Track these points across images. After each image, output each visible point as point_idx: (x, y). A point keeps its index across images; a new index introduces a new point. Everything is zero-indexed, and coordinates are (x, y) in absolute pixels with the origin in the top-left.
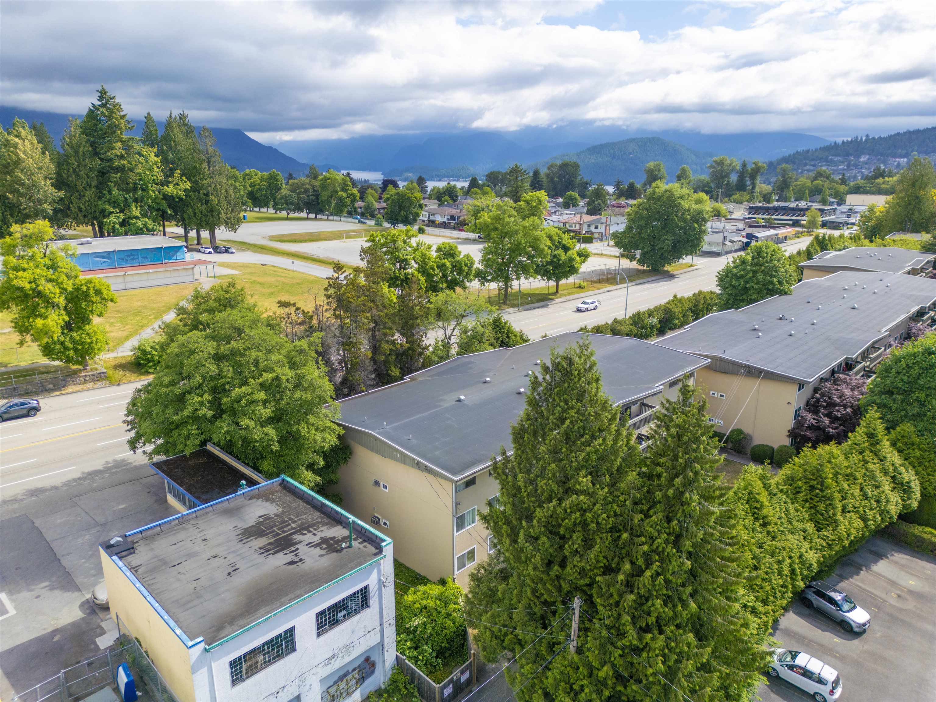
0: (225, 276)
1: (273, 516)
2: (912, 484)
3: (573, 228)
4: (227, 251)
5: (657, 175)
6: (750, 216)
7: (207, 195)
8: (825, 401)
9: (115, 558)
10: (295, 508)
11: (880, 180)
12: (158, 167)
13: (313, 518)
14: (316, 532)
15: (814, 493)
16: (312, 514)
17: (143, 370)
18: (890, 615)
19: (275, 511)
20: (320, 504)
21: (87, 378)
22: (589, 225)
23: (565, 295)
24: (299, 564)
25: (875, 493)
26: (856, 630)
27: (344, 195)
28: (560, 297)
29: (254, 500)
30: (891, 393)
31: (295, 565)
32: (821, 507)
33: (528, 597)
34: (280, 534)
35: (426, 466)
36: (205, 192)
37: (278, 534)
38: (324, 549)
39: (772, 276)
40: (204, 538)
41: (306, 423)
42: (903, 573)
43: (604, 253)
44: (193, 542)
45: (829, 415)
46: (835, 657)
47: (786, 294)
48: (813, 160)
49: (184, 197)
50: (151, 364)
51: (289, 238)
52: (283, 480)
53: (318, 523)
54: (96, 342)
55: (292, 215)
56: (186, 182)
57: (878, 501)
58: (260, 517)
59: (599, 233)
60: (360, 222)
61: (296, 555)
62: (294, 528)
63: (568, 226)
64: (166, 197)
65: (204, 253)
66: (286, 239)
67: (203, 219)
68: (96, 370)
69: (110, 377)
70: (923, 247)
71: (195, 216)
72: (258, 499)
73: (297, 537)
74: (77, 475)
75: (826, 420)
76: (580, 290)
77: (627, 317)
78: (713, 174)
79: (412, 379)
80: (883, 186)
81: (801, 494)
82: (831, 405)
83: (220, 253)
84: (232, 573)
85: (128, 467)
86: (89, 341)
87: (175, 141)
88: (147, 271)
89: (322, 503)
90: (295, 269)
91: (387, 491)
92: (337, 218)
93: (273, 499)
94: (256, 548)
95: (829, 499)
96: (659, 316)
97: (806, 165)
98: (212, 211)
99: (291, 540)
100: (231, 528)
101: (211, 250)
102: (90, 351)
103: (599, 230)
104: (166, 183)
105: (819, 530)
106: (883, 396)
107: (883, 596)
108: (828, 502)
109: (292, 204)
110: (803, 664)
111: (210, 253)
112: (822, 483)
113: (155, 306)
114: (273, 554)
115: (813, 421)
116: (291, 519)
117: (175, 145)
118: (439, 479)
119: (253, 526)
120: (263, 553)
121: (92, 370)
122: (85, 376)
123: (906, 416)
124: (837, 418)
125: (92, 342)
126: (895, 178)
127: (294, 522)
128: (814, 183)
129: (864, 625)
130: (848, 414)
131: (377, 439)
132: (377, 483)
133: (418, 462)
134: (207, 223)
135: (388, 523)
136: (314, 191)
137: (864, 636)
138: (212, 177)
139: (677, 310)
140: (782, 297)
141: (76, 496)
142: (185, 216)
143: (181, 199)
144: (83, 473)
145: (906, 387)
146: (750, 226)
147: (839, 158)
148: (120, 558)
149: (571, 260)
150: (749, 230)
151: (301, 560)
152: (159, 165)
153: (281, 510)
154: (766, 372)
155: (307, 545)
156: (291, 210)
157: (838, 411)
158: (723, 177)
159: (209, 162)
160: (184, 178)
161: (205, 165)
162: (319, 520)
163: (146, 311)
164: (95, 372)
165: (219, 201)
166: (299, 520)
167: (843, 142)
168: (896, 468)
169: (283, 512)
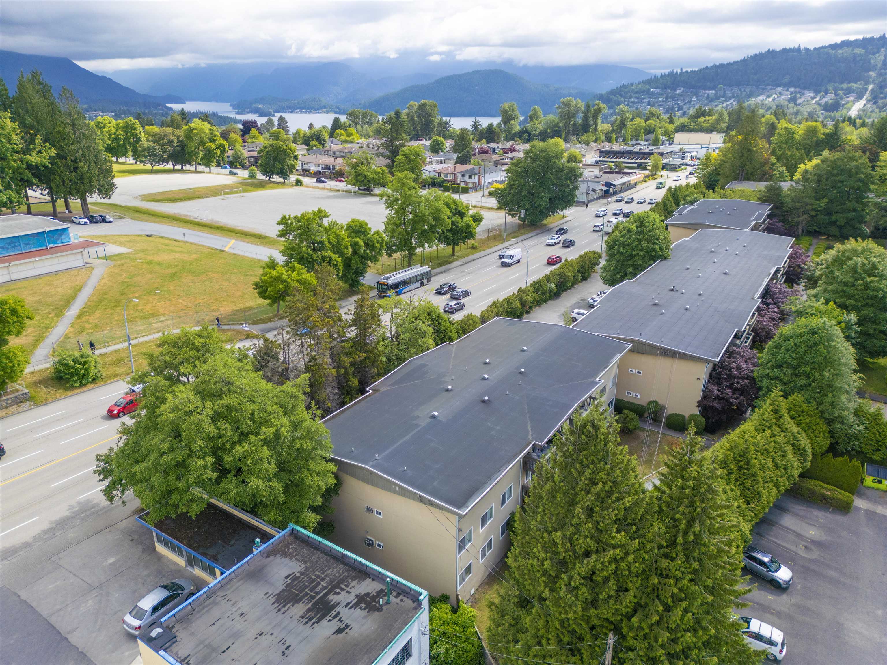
0: (116, 255)
1: (298, 574)
2: (807, 448)
3: (448, 178)
4: (103, 220)
5: (510, 115)
6: (601, 159)
7: (75, 161)
8: (726, 374)
9: (162, 652)
10: (317, 562)
11: (702, 119)
12: (17, 135)
13: (338, 572)
14: (348, 589)
15: (742, 472)
16: (336, 568)
17: (68, 385)
18: (803, 567)
19: (299, 569)
20: (340, 555)
21: (10, 402)
22: (463, 175)
23: (462, 257)
24: (347, 630)
25: (784, 462)
26: (784, 586)
27: (213, 146)
28: (456, 260)
29: (272, 557)
30: (780, 366)
31: (344, 633)
32: (748, 483)
33: (557, 629)
34: (315, 597)
35: (429, 501)
36: (73, 159)
37: (313, 597)
38: (364, 609)
39: (654, 244)
40: (240, 612)
41: (308, 469)
42: (804, 524)
43: (483, 205)
44: (230, 619)
45: (730, 387)
46: (772, 613)
47: (666, 258)
48: (636, 93)
49: (50, 165)
50: (76, 378)
51: (163, 197)
52: (293, 529)
53: (347, 577)
54: (19, 365)
55: (156, 167)
56: (50, 148)
57: (785, 469)
58: (287, 577)
59: (473, 183)
60: (231, 173)
61: (340, 620)
62: (325, 588)
63: (443, 175)
64: (29, 167)
65: (79, 223)
66: (159, 198)
67: (73, 187)
68: (17, 390)
69: (34, 397)
70: (759, 199)
71: (63, 184)
72: (275, 555)
73: (333, 598)
74: (45, 526)
75: (728, 391)
76: (474, 251)
77: (529, 284)
78: (561, 115)
79: (375, 390)
80: (704, 125)
81: (733, 475)
82: (731, 377)
83: (97, 222)
84: (286, 652)
85: (96, 509)
86: (11, 365)
87: (31, 103)
88: (33, 259)
89: (343, 554)
90: (187, 240)
91: (381, 517)
92: (207, 169)
93: (290, 553)
94: (297, 617)
95: (753, 475)
96: (555, 281)
97: (631, 97)
98: (82, 178)
99: (328, 603)
100: (263, 596)
101: (86, 220)
102: (13, 375)
103: (473, 180)
104: (26, 151)
105: (748, 503)
106: (775, 370)
107: (793, 548)
108: (753, 478)
109: (155, 155)
110: (756, 630)
111: (85, 223)
112: (748, 463)
113: (50, 299)
114: (317, 622)
115: (718, 393)
116: (318, 577)
117: (33, 107)
118: (445, 513)
119: (283, 590)
120: (306, 623)
121: (13, 392)
122: (7, 399)
123: (795, 386)
124: (737, 389)
125: (14, 365)
126: (714, 117)
127: (323, 579)
128: (648, 122)
129: (789, 581)
130: (745, 385)
131: (371, 473)
132: (369, 510)
133: (420, 496)
134: (78, 191)
135: (382, 545)
136: (179, 141)
137: (789, 590)
138: (78, 142)
139: (570, 274)
140: (664, 262)
141: (54, 555)
142: (52, 185)
143: (46, 167)
144: (51, 523)
145: (795, 363)
146: (605, 172)
147: (659, 91)
148: (165, 650)
149: (468, 226)
150: (606, 178)
151: (347, 626)
152: (18, 131)
153: (303, 566)
154: (680, 353)
155: (346, 606)
156: (156, 163)
157: (738, 383)
158: (569, 118)
159: (74, 125)
160: (47, 144)
161: (69, 129)
162: (346, 574)
163: (43, 308)
164: (17, 394)
165: (89, 167)
166: (326, 576)
167: (662, 76)
168: (794, 436)
169: (307, 568)
